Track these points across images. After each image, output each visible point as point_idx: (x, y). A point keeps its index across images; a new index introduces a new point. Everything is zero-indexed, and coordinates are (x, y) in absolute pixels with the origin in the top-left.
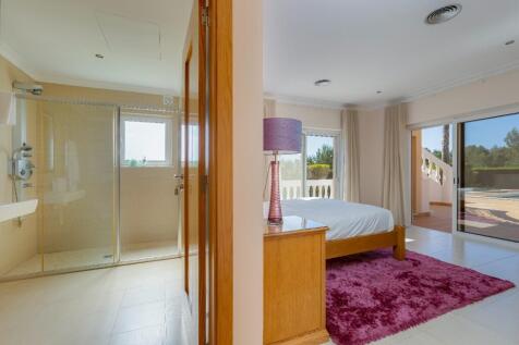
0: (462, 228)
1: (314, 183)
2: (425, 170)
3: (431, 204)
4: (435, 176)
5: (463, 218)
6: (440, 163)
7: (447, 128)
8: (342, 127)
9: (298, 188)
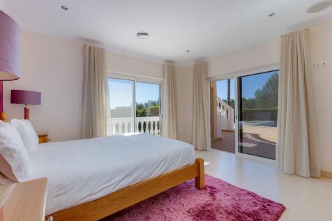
0: (241, 150)
1: (142, 120)
2: (219, 110)
3: (223, 131)
4: (224, 113)
5: (242, 141)
6: (227, 106)
7: (229, 81)
8: (164, 78)
9: (129, 124)
